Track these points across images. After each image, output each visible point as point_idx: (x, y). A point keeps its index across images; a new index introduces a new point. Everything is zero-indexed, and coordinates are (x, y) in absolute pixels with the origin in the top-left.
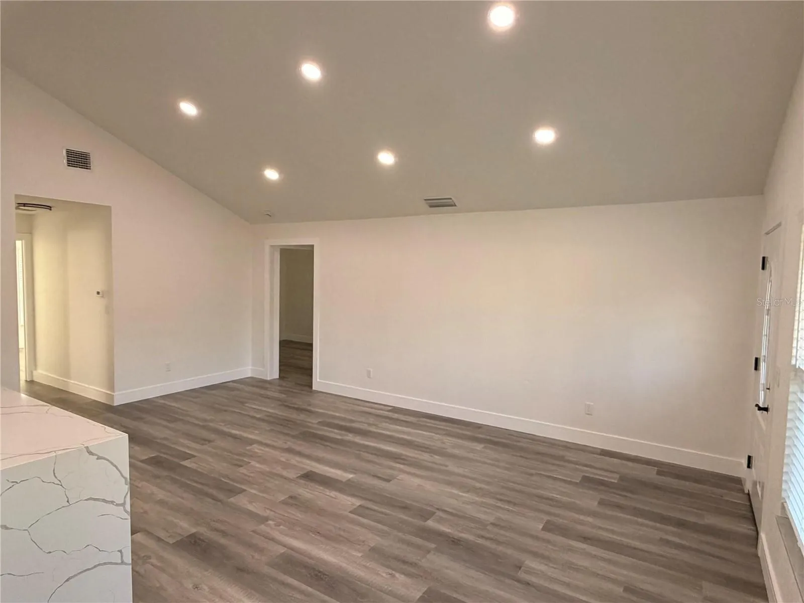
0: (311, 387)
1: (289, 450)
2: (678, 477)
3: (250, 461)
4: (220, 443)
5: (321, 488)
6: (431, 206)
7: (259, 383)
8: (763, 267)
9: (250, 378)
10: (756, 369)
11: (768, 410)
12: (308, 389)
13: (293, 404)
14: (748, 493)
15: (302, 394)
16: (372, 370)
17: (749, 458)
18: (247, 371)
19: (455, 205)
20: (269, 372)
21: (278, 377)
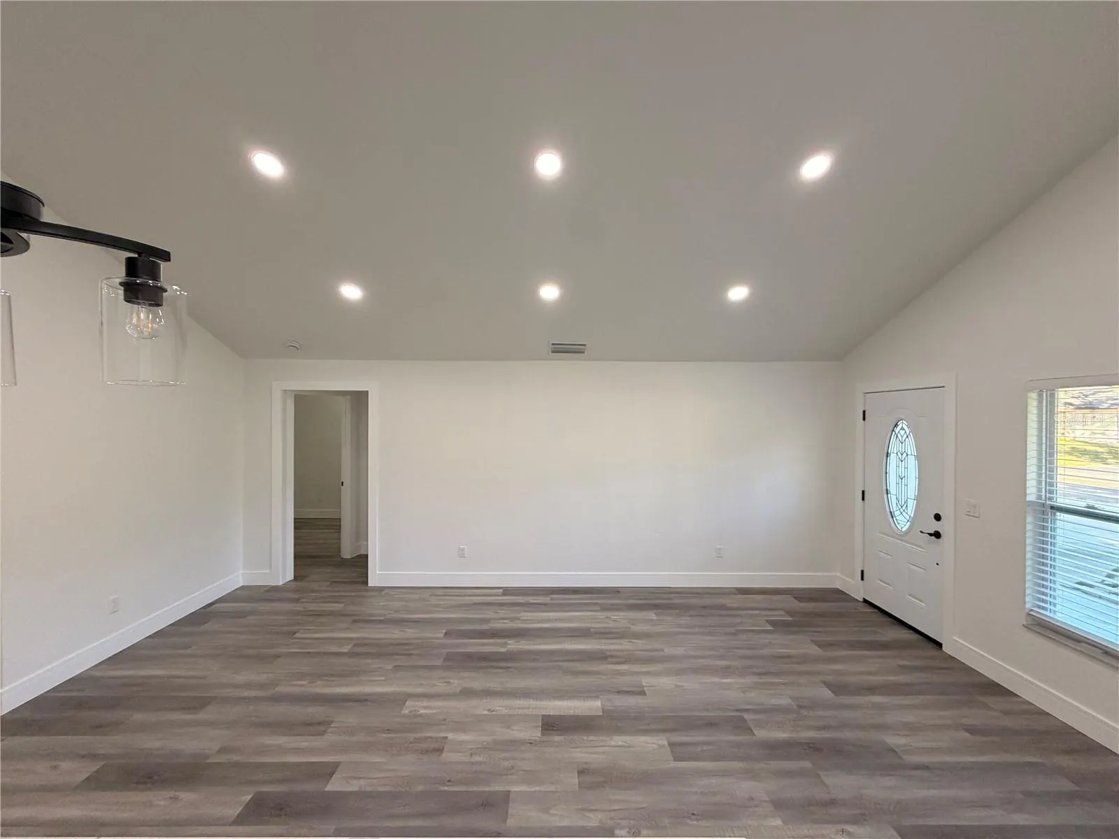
0: (367, 585)
1: (467, 693)
2: (811, 600)
3: (446, 735)
4: (349, 718)
5: (592, 738)
6: (553, 352)
7: (271, 593)
8: (864, 419)
9: (242, 588)
10: (863, 499)
11: (937, 535)
12: (363, 587)
13: (372, 615)
14: (865, 601)
15: (364, 597)
16: (466, 547)
17: (862, 572)
18: (237, 578)
19: (583, 353)
20: (282, 571)
21: (292, 578)
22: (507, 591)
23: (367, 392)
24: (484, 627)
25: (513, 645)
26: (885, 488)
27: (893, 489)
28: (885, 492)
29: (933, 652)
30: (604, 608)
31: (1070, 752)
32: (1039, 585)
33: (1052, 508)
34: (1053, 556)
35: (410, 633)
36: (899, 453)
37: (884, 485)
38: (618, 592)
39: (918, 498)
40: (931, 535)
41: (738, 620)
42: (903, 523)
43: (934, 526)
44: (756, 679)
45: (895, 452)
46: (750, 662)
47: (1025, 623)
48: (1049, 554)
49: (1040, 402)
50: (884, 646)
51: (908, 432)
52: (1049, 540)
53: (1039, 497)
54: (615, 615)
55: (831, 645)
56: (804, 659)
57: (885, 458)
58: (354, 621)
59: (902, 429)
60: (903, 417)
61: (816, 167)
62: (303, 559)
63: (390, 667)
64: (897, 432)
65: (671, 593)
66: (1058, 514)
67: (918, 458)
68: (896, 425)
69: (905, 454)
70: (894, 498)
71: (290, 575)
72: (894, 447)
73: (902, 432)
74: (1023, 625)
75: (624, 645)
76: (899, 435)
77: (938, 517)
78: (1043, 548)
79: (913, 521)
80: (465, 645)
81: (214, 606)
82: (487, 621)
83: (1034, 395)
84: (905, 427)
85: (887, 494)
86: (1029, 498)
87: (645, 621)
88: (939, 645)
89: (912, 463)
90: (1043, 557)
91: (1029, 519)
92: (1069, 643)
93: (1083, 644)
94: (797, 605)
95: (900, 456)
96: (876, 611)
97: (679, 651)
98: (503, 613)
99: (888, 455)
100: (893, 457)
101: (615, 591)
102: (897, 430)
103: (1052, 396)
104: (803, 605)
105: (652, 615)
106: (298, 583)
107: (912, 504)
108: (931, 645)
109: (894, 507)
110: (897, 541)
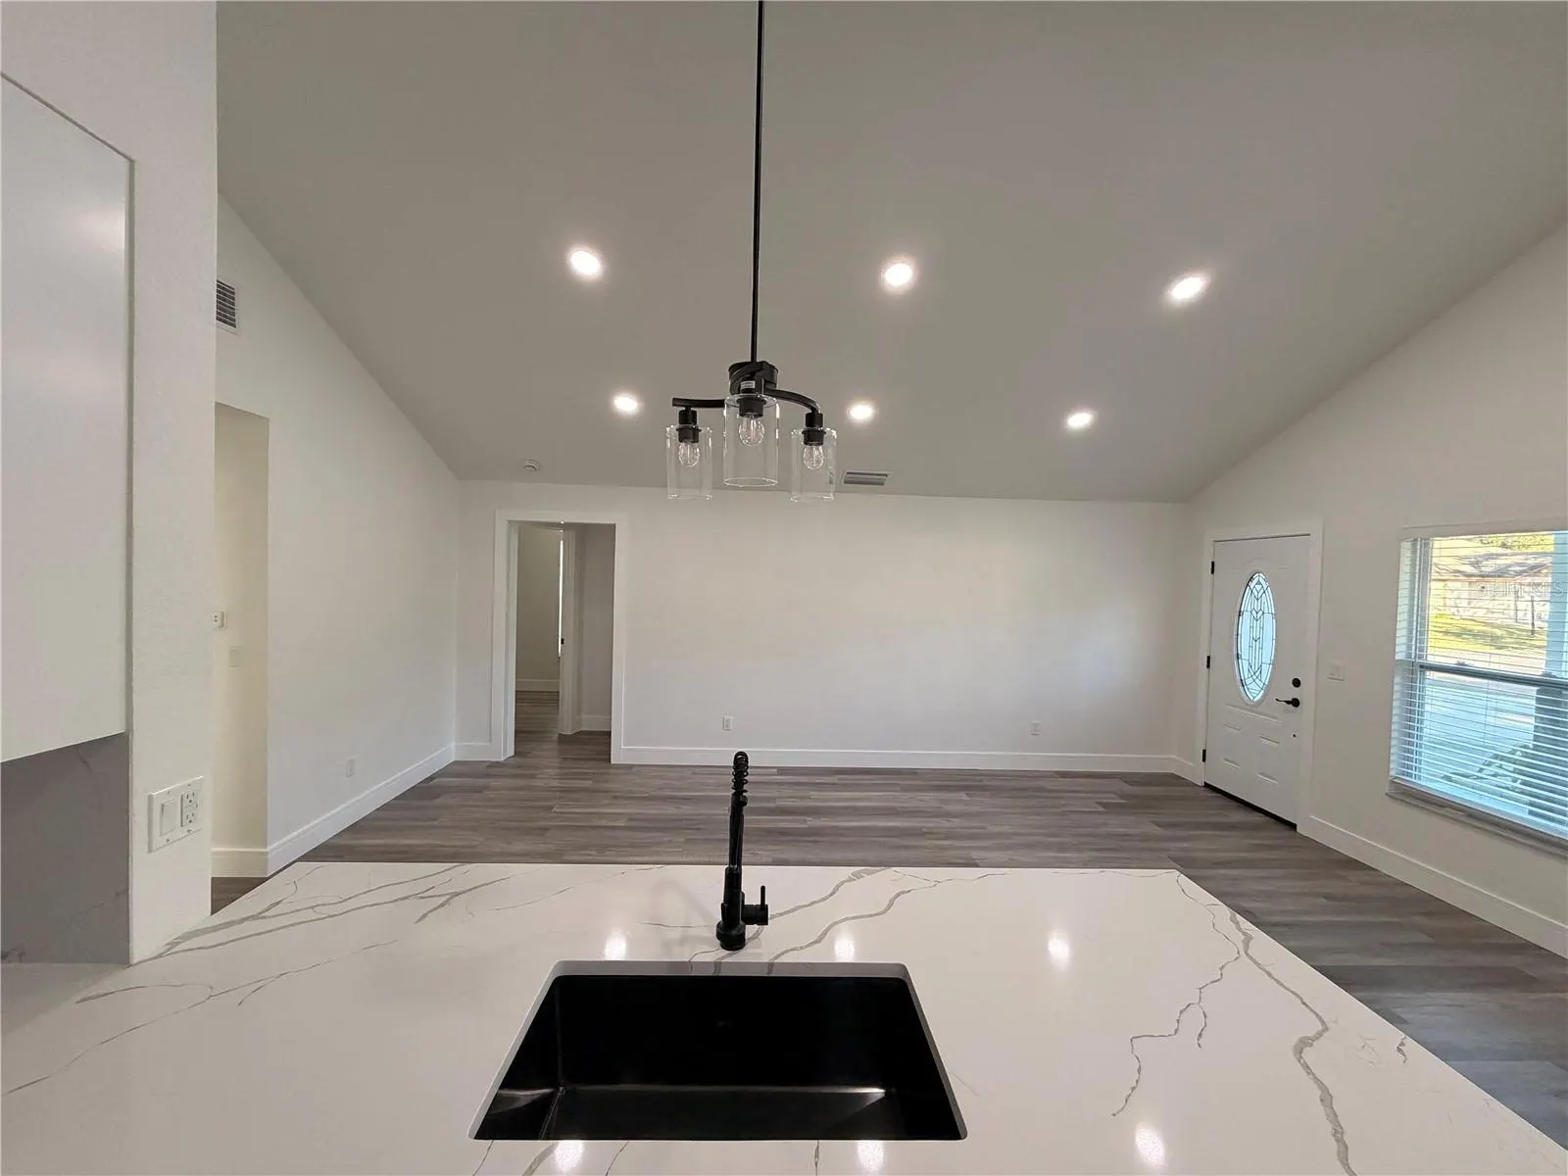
0: (609, 762)
2: (1143, 783)
6: (846, 482)
7: (493, 769)
8: (1213, 572)
9: (455, 763)
10: (1208, 666)
11: (1295, 703)
12: (605, 764)
13: (632, 792)
14: (1207, 785)
15: (608, 774)
16: (731, 718)
17: (1204, 751)
18: (450, 750)
19: (882, 484)
20: (502, 746)
21: (512, 754)
22: (782, 771)
23: (613, 527)
24: (772, 805)
25: (812, 822)
26: (1235, 653)
27: (1245, 655)
28: (1235, 657)
29: (1286, 833)
30: (905, 789)
31: (1429, 914)
32: (1405, 758)
33: (1422, 667)
34: (1419, 741)
35: (687, 810)
36: (1254, 612)
37: (1235, 650)
38: (916, 773)
39: (1274, 663)
40: (1288, 702)
41: (1063, 802)
42: (1255, 692)
43: (1295, 692)
44: (1094, 854)
45: (1249, 610)
46: (1084, 839)
47: (1387, 791)
48: (1414, 748)
49: (1414, 552)
50: (1232, 827)
51: (1265, 587)
52: (1416, 724)
53: (1409, 655)
54: (920, 795)
55: (1173, 825)
56: (1147, 838)
57: (1237, 617)
58: (615, 797)
59: (1259, 583)
60: (1260, 569)
61: (1187, 289)
62: (526, 733)
63: (683, 840)
64: (1252, 587)
65: (981, 775)
66: (1428, 673)
67: (1275, 616)
68: (1251, 579)
69: (1261, 612)
70: (1246, 667)
71: (511, 752)
72: (1248, 604)
73: (1259, 587)
74: (1386, 794)
75: (943, 824)
76: (1254, 591)
77: (1297, 683)
78: (1410, 734)
79: (1268, 689)
80: (759, 821)
81: (436, 781)
82: (773, 799)
83: (1406, 546)
84: (1262, 581)
85: (1238, 658)
86: (1397, 658)
87: (958, 801)
88: (1293, 826)
89: (1269, 624)
90: (1409, 743)
91: (1397, 680)
92: (1433, 808)
93: (1447, 809)
94: (1128, 788)
95: (1255, 615)
96: (1219, 795)
97: (1006, 829)
98: (787, 792)
99: (1240, 614)
100: (1246, 616)
101: (913, 773)
102: (1252, 585)
103: (1427, 545)
104: (1135, 788)
105: (963, 796)
106: (518, 759)
107: (1267, 670)
108: (1282, 827)
109: (1245, 674)
110: (1246, 712)
